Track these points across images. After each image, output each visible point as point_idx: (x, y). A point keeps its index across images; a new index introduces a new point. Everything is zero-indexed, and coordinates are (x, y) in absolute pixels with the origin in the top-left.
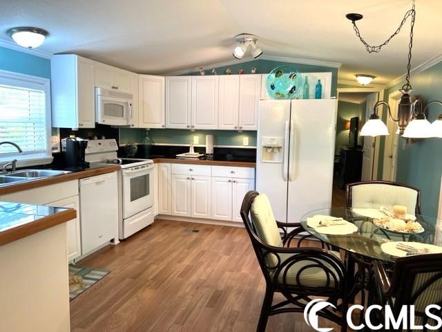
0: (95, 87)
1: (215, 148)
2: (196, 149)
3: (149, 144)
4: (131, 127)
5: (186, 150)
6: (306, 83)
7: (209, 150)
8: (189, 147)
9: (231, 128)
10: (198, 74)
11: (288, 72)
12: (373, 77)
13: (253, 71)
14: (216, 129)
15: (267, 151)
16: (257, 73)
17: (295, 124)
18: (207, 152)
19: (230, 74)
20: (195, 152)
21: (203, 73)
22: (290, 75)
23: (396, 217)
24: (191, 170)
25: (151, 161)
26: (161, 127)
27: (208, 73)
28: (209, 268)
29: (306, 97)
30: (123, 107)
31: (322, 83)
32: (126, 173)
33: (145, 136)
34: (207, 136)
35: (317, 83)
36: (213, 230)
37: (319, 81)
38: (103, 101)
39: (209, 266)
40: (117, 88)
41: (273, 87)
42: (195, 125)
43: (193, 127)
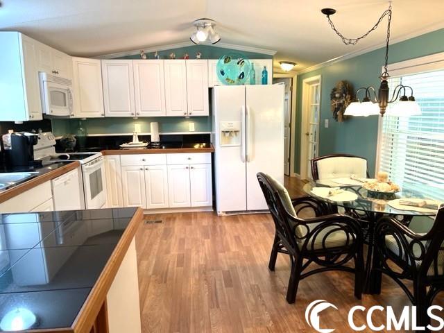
0: (39, 72)
1: (160, 136)
2: (141, 138)
3: (84, 135)
4: (71, 117)
5: (129, 139)
6: (253, 69)
7: (155, 138)
8: (132, 136)
9: (180, 114)
10: (139, 57)
11: (237, 59)
12: (294, 64)
13: (198, 57)
14: (164, 115)
15: (224, 135)
16: (202, 58)
17: (250, 109)
18: (152, 140)
19: (174, 59)
20: (140, 140)
21: (145, 57)
22: (237, 61)
23: (381, 181)
24: (144, 160)
25: (100, 154)
26: (100, 116)
27: (151, 56)
28: (201, 254)
29: (253, 83)
30: (64, 94)
31: (267, 70)
32: (87, 169)
33: (78, 127)
34: (152, 124)
35: (263, 69)
36: (175, 219)
37: (265, 67)
38: (49, 88)
39: (198, 252)
40: (57, 73)
41: (222, 73)
42: (140, 112)
43: (138, 114)
